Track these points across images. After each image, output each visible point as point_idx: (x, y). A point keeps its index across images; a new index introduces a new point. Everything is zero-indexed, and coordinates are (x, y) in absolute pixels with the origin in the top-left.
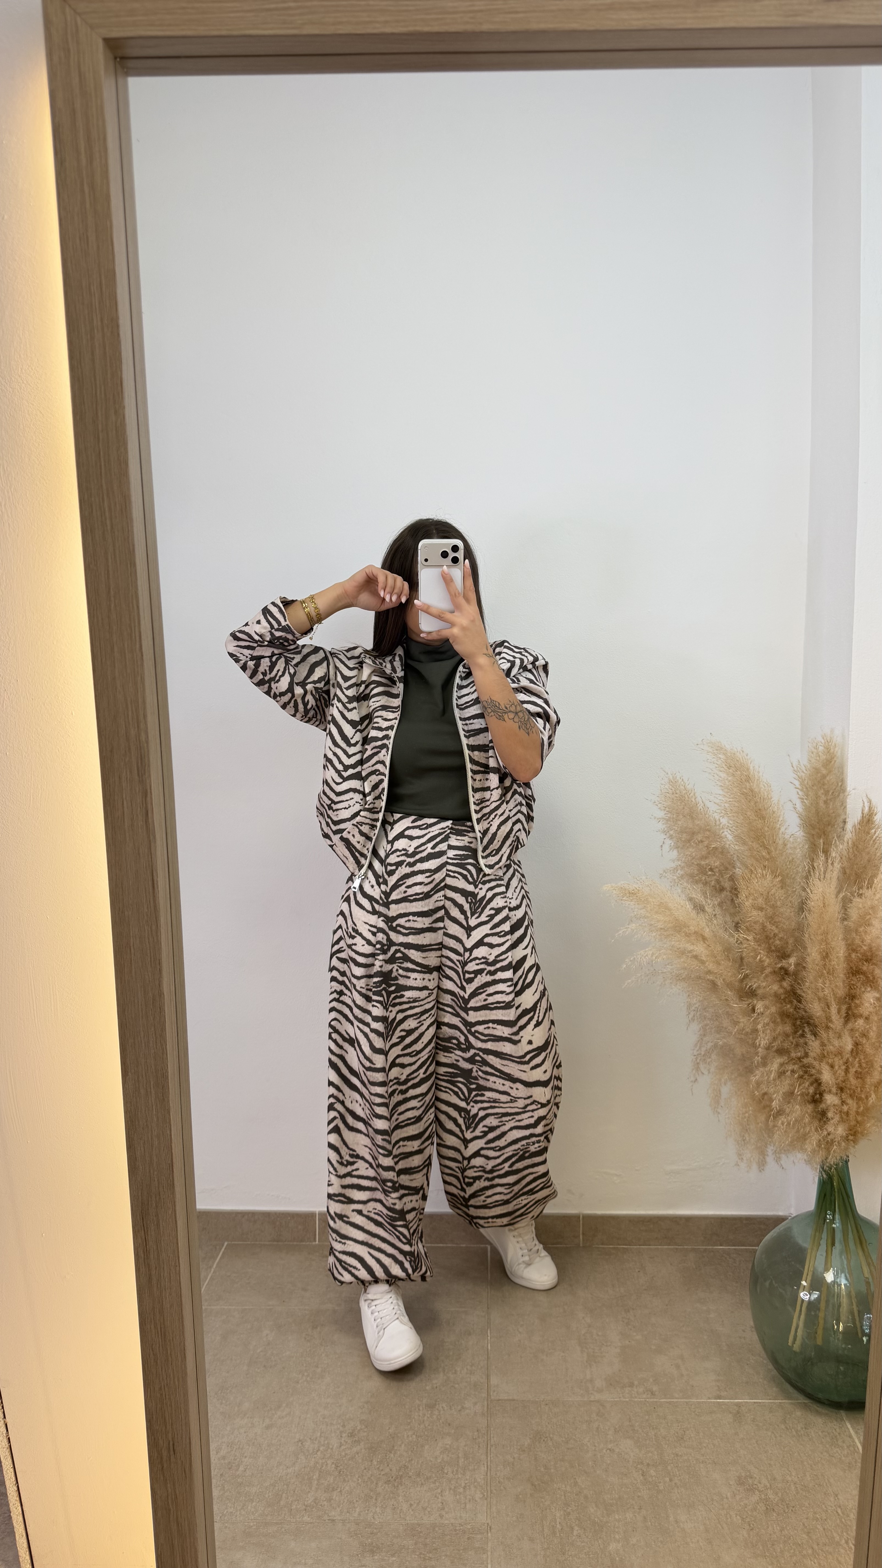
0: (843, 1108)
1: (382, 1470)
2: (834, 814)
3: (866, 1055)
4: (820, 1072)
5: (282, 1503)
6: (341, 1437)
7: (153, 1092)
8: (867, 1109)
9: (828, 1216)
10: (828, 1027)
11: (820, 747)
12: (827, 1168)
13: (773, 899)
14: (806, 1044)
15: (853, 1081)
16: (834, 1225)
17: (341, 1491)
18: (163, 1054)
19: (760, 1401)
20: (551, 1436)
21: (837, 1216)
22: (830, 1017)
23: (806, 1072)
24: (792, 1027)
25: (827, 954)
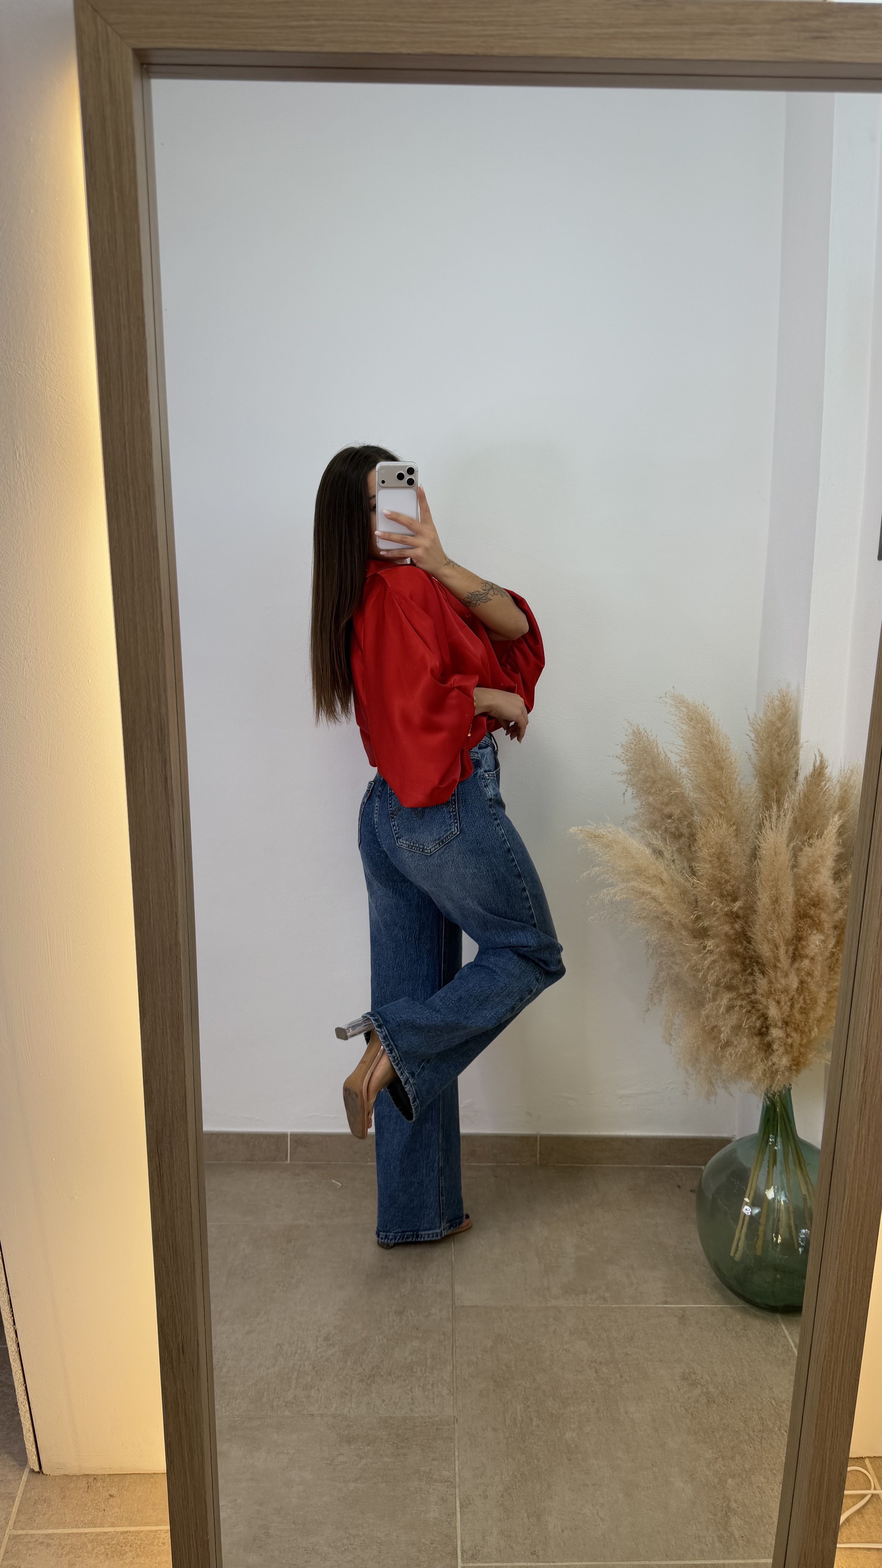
0: (788, 1040)
1: (356, 1370)
2: (787, 766)
3: (810, 992)
4: (767, 1008)
5: (264, 1400)
6: (317, 1340)
8: (810, 1042)
9: (770, 1139)
10: (775, 967)
11: (776, 702)
12: (771, 1095)
13: (727, 846)
14: (754, 981)
15: (798, 1016)
16: (776, 1148)
17: (318, 1389)
19: (703, 1306)
20: (512, 1338)
21: (779, 1139)
22: (778, 957)
23: (753, 1007)
24: (741, 967)
25: (777, 899)
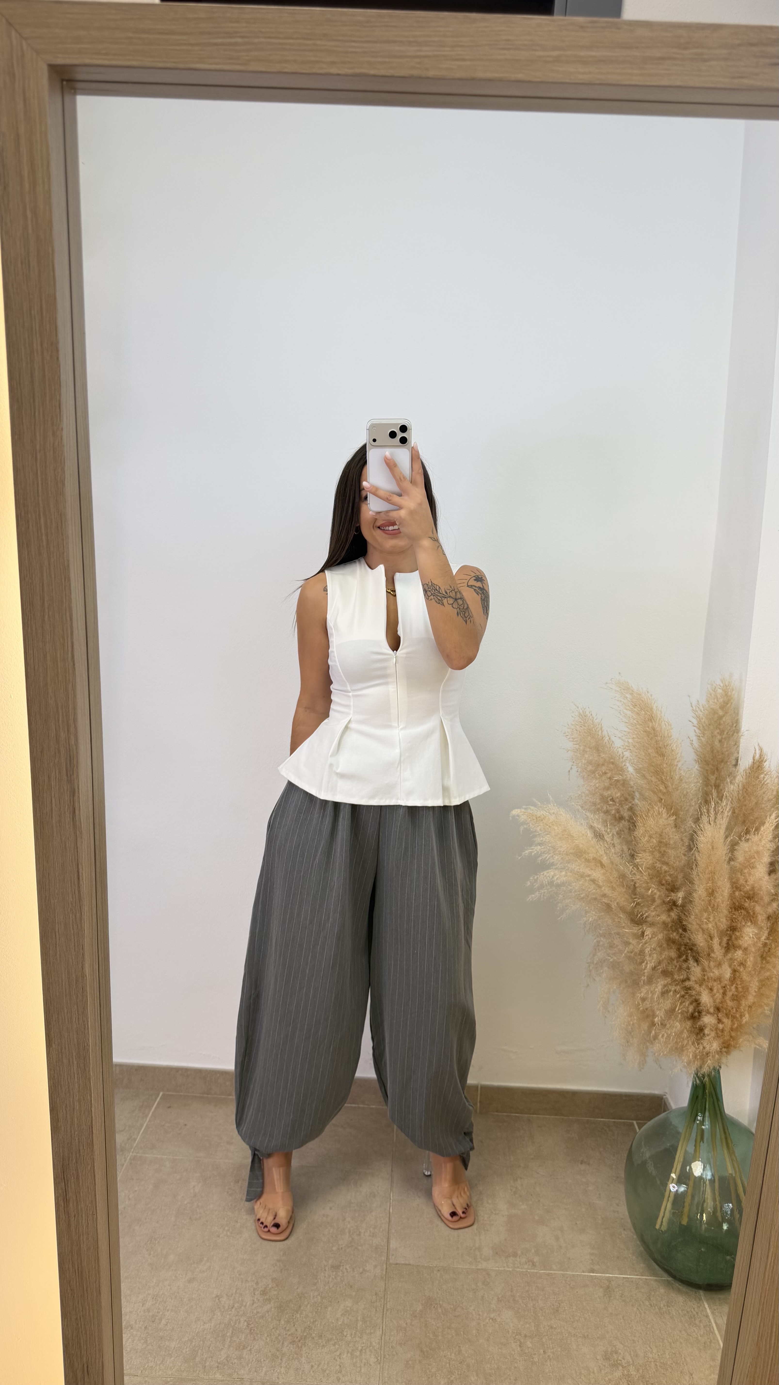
0: (719, 1025)
1: (289, 1330)
2: (727, 753)
3: (742, 981)
4: (699, 994)
5: (197, 1359)
6: (255, 1294)
7: (75, 1062)
8: (740, 1026)
9: (699, 1118)
10: (709, 955)
11: (719, 690)
12: (701, 1075)
13: (667, 836)
14: (688, 968)
16: (703, 1127)
17: (250, 1350)
18: (84, 1029)
19: (629, 1276)
20: (441, 1302)
21: (707, 1119)
22: (712, 947)
23: (687, 993)
24: (676, 953)
25: (713, 891)
